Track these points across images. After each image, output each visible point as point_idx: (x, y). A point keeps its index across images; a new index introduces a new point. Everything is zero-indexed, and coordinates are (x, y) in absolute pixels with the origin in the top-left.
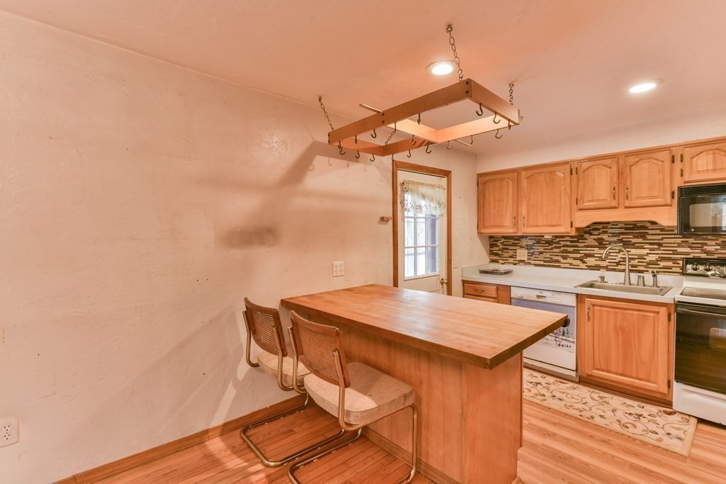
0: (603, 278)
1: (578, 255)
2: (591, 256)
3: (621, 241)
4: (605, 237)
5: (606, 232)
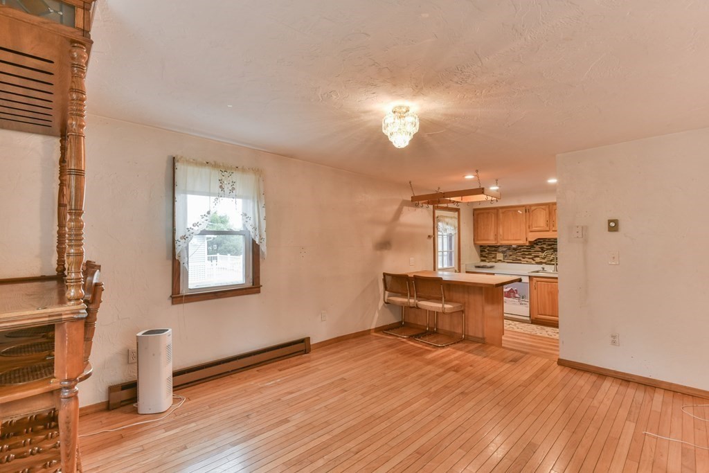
0: (543, 268)
1: (531, 257)
2: (538, 257)
4: (545, 246)
5: (544, 244)
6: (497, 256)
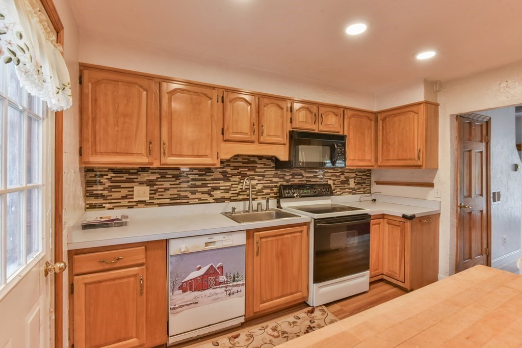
0: (234, 209)
2: (218, 188)
3: (239, 173)
4: (228, 170)
5: (228, 166)
6: (135, 193)
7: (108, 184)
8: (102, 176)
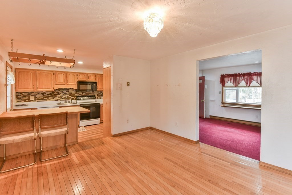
0: (60, 102)
1: (52, 97)
2: (56, 97)
3: (63, 93)
4: (59, 92)
5: (59, 91)
6: (30, 98)
7: (22, 96)
8: (21, 94)
